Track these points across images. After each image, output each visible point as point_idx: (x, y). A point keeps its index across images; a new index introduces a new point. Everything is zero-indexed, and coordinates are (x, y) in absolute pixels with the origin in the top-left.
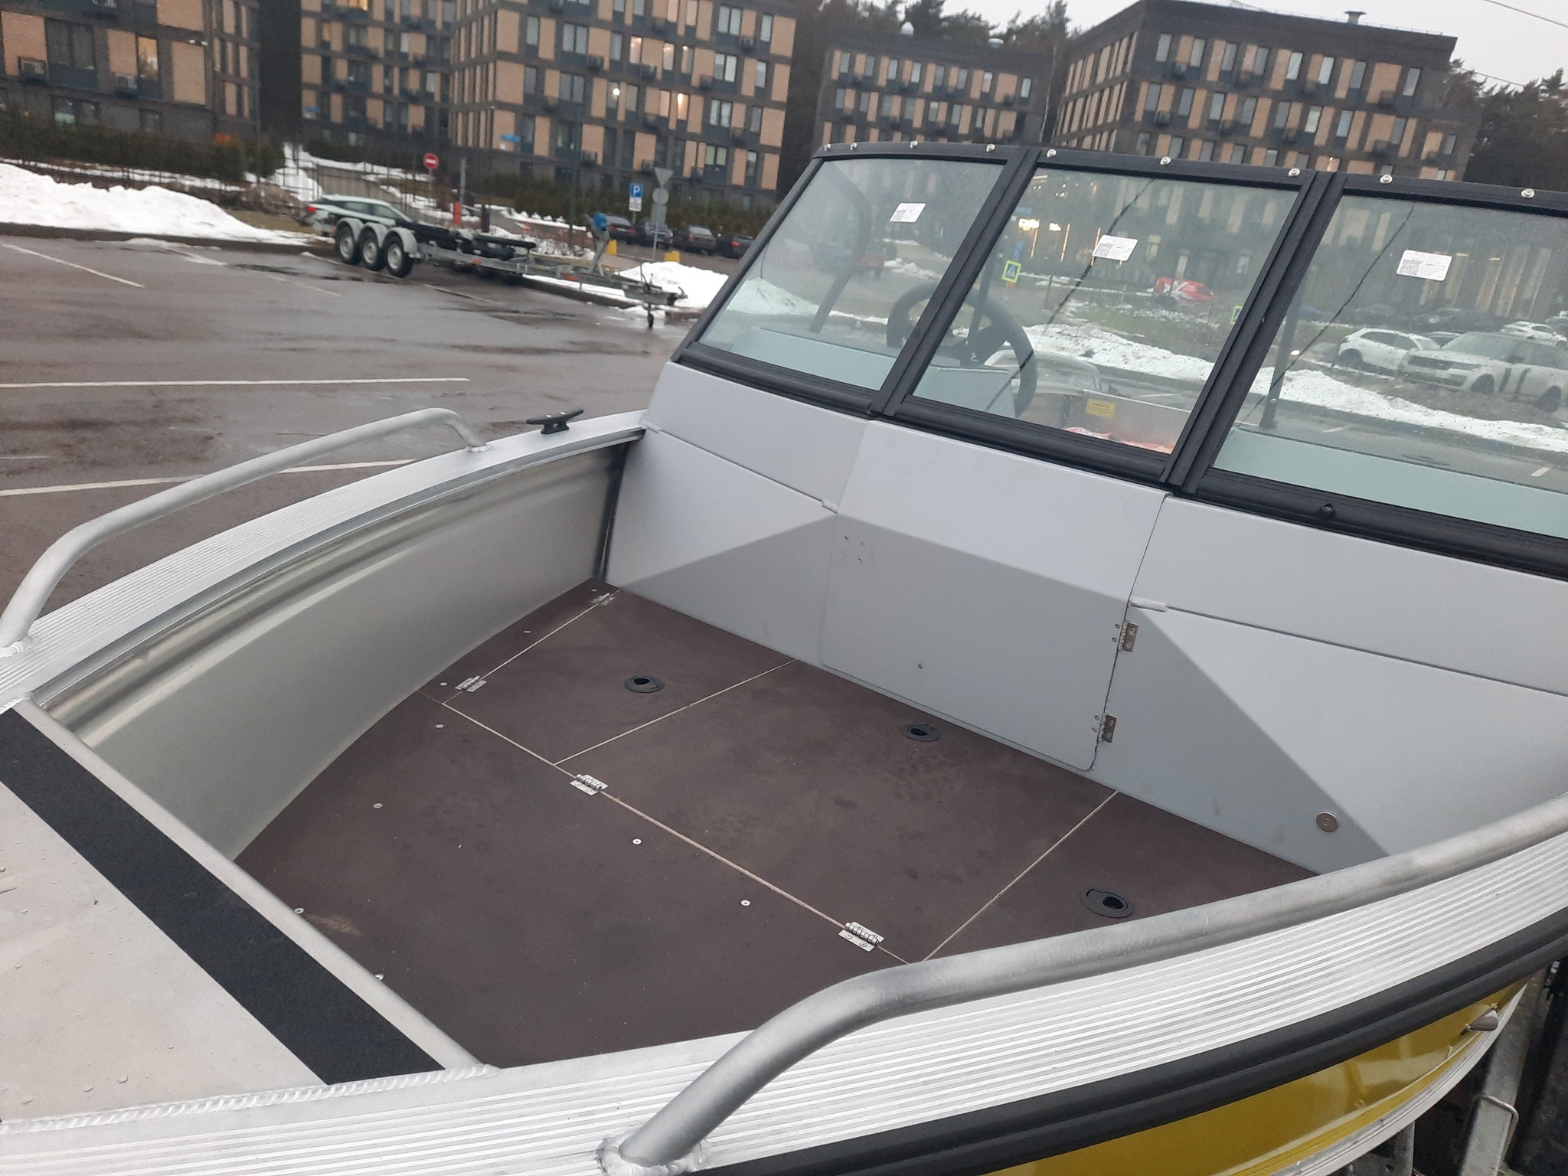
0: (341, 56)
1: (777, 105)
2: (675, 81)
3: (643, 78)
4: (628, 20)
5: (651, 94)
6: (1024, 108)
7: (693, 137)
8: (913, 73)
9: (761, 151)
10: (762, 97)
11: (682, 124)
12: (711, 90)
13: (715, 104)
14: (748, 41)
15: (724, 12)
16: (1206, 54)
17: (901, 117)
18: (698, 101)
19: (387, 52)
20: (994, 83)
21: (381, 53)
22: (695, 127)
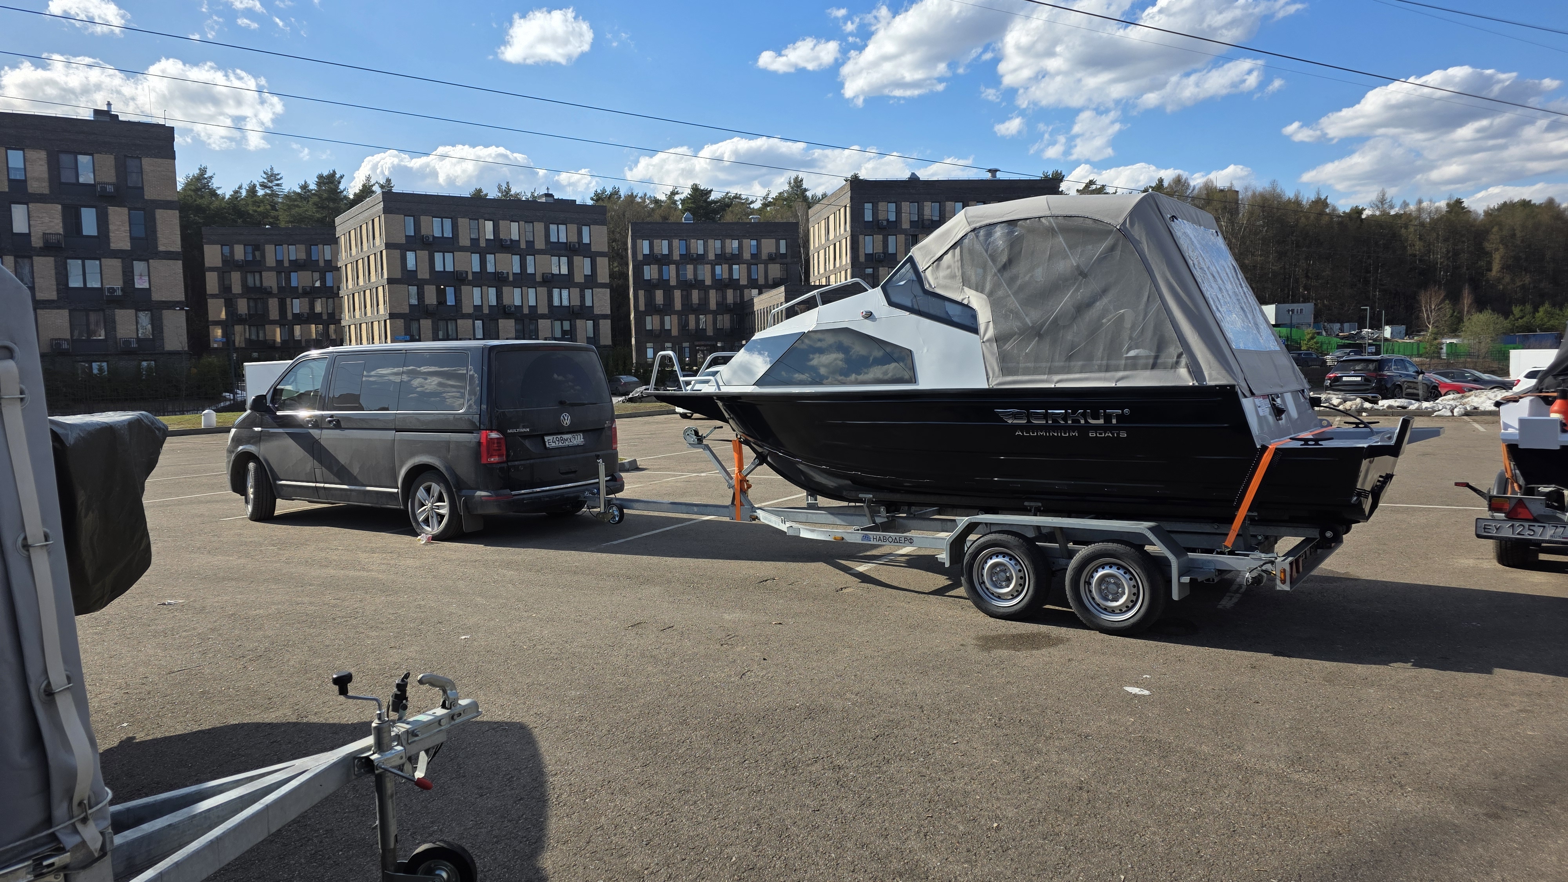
0: (241, 296)
1: (603, 286)
2: (523, 280)
3: (499, 280)
4: (483, 244)
5: (506, 290)
6: (785, 261)
7: (543, 317)
8: (698, 246)
9: (596, 319)
10: (591, 281)
11: (533, 309)
12: (550, 281)
13: (556, 291)
14: (574, 245)
15: (553, 227)
16: (898, 212)
17: (696, 279)
18: (543, 291)
19: (280, 288)
20: (759, 246)
21: (275, 290)
22: (543, 309)
